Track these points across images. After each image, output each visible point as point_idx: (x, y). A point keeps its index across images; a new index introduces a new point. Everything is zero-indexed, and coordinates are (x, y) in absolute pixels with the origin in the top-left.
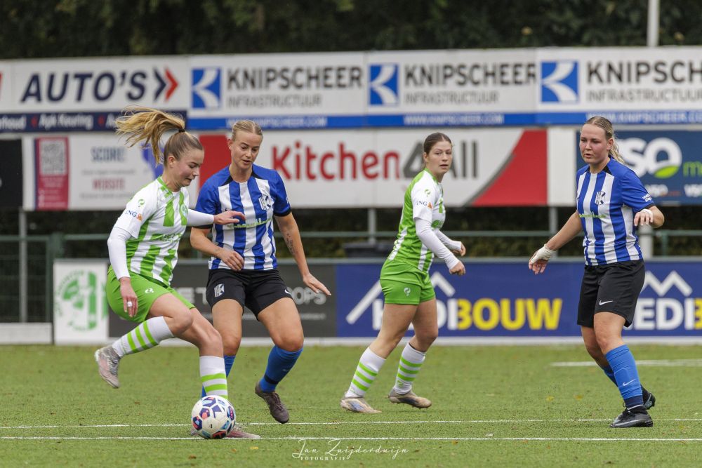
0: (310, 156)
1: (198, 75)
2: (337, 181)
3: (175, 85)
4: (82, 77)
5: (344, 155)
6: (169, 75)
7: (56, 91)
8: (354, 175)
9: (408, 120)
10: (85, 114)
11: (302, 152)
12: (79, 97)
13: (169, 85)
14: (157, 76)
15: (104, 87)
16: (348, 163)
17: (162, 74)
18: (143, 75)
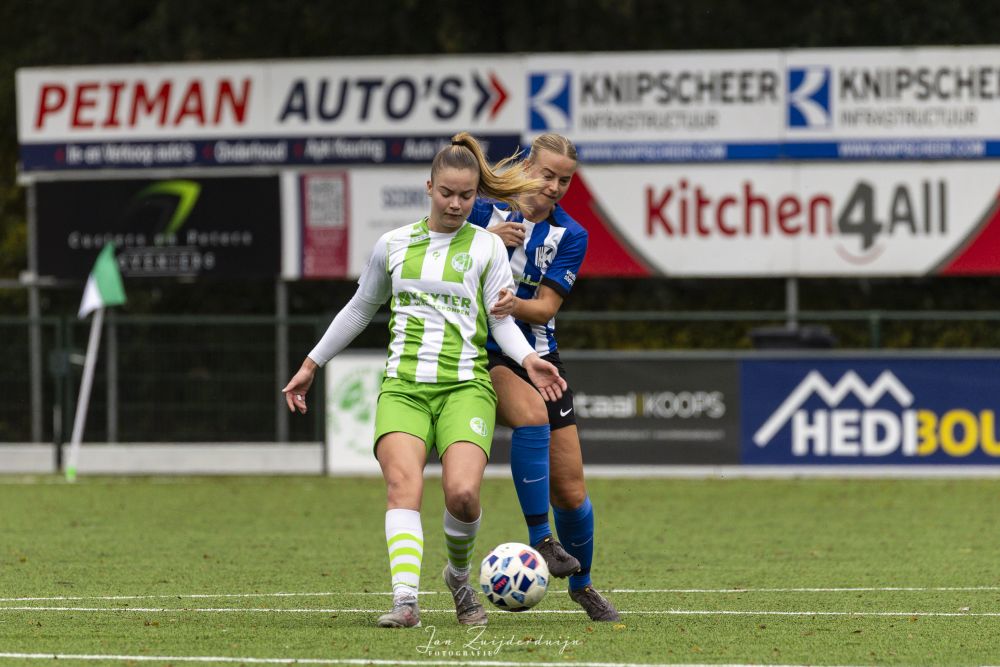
0: (702, 202)
1: (537, 83)
2: (740, 239)
3: (503, 97)
4: (368, 85)
5: (751, 200)
6: (496, 84)
7: (331, 105)
8: (766, 229)
9: (845, 150)
10: (373, 138)
11: (690, 196)
12: (364, 114)
13: (494, 97)
14: (478, 84)
15: (401, 100)
16: (757, 212)
17: (485, 80)
18: (457, 83)
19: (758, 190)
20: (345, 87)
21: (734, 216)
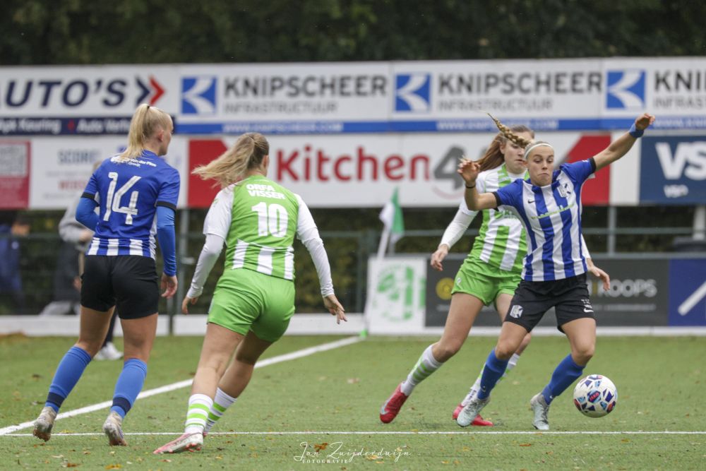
0: (322, 159)
1: (188, 84)
2: (354, 183)
3: (160, 92)
4: (49, 85)
6: (154, 83)
7: (18, 96)
8: (375, 176)
9: (441, 126)
10: (52, 119)
11: (313, 157)
12: (45, 102)
13: (153, 92)
14: (140, 83)
15: (75, 94)
16: (368, 166)
17: (146, 82)
18: (123, 83)
19: (368, 152)
20: (29, 86)
21: (349, 169)
